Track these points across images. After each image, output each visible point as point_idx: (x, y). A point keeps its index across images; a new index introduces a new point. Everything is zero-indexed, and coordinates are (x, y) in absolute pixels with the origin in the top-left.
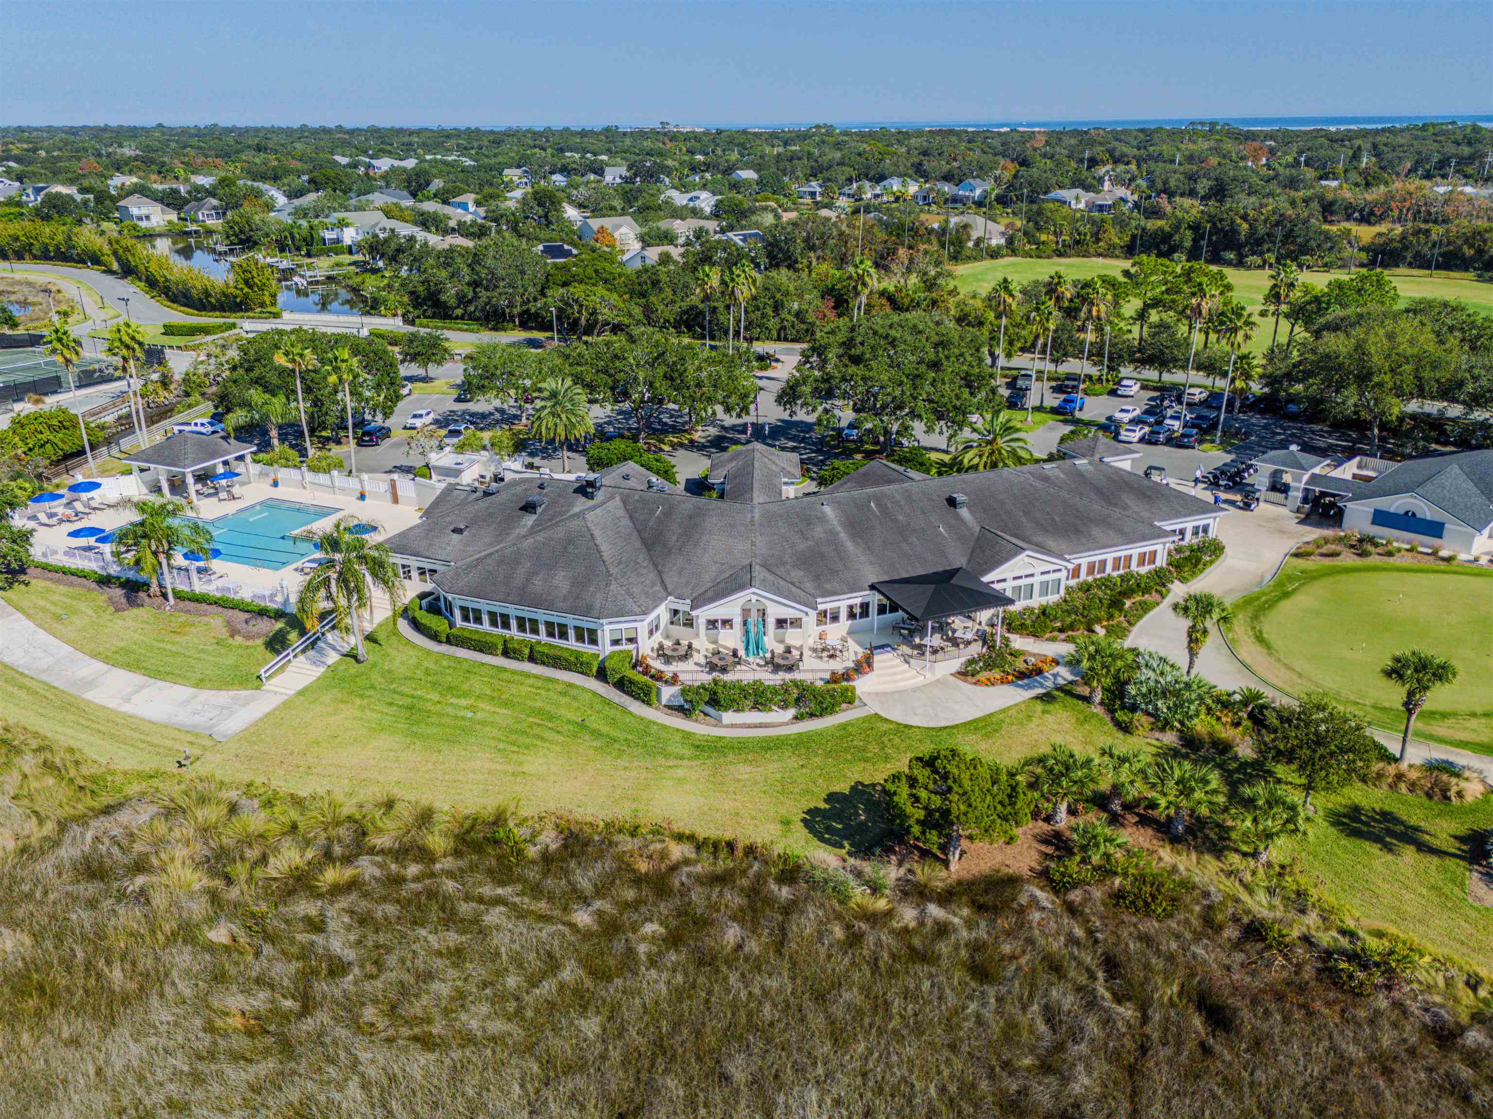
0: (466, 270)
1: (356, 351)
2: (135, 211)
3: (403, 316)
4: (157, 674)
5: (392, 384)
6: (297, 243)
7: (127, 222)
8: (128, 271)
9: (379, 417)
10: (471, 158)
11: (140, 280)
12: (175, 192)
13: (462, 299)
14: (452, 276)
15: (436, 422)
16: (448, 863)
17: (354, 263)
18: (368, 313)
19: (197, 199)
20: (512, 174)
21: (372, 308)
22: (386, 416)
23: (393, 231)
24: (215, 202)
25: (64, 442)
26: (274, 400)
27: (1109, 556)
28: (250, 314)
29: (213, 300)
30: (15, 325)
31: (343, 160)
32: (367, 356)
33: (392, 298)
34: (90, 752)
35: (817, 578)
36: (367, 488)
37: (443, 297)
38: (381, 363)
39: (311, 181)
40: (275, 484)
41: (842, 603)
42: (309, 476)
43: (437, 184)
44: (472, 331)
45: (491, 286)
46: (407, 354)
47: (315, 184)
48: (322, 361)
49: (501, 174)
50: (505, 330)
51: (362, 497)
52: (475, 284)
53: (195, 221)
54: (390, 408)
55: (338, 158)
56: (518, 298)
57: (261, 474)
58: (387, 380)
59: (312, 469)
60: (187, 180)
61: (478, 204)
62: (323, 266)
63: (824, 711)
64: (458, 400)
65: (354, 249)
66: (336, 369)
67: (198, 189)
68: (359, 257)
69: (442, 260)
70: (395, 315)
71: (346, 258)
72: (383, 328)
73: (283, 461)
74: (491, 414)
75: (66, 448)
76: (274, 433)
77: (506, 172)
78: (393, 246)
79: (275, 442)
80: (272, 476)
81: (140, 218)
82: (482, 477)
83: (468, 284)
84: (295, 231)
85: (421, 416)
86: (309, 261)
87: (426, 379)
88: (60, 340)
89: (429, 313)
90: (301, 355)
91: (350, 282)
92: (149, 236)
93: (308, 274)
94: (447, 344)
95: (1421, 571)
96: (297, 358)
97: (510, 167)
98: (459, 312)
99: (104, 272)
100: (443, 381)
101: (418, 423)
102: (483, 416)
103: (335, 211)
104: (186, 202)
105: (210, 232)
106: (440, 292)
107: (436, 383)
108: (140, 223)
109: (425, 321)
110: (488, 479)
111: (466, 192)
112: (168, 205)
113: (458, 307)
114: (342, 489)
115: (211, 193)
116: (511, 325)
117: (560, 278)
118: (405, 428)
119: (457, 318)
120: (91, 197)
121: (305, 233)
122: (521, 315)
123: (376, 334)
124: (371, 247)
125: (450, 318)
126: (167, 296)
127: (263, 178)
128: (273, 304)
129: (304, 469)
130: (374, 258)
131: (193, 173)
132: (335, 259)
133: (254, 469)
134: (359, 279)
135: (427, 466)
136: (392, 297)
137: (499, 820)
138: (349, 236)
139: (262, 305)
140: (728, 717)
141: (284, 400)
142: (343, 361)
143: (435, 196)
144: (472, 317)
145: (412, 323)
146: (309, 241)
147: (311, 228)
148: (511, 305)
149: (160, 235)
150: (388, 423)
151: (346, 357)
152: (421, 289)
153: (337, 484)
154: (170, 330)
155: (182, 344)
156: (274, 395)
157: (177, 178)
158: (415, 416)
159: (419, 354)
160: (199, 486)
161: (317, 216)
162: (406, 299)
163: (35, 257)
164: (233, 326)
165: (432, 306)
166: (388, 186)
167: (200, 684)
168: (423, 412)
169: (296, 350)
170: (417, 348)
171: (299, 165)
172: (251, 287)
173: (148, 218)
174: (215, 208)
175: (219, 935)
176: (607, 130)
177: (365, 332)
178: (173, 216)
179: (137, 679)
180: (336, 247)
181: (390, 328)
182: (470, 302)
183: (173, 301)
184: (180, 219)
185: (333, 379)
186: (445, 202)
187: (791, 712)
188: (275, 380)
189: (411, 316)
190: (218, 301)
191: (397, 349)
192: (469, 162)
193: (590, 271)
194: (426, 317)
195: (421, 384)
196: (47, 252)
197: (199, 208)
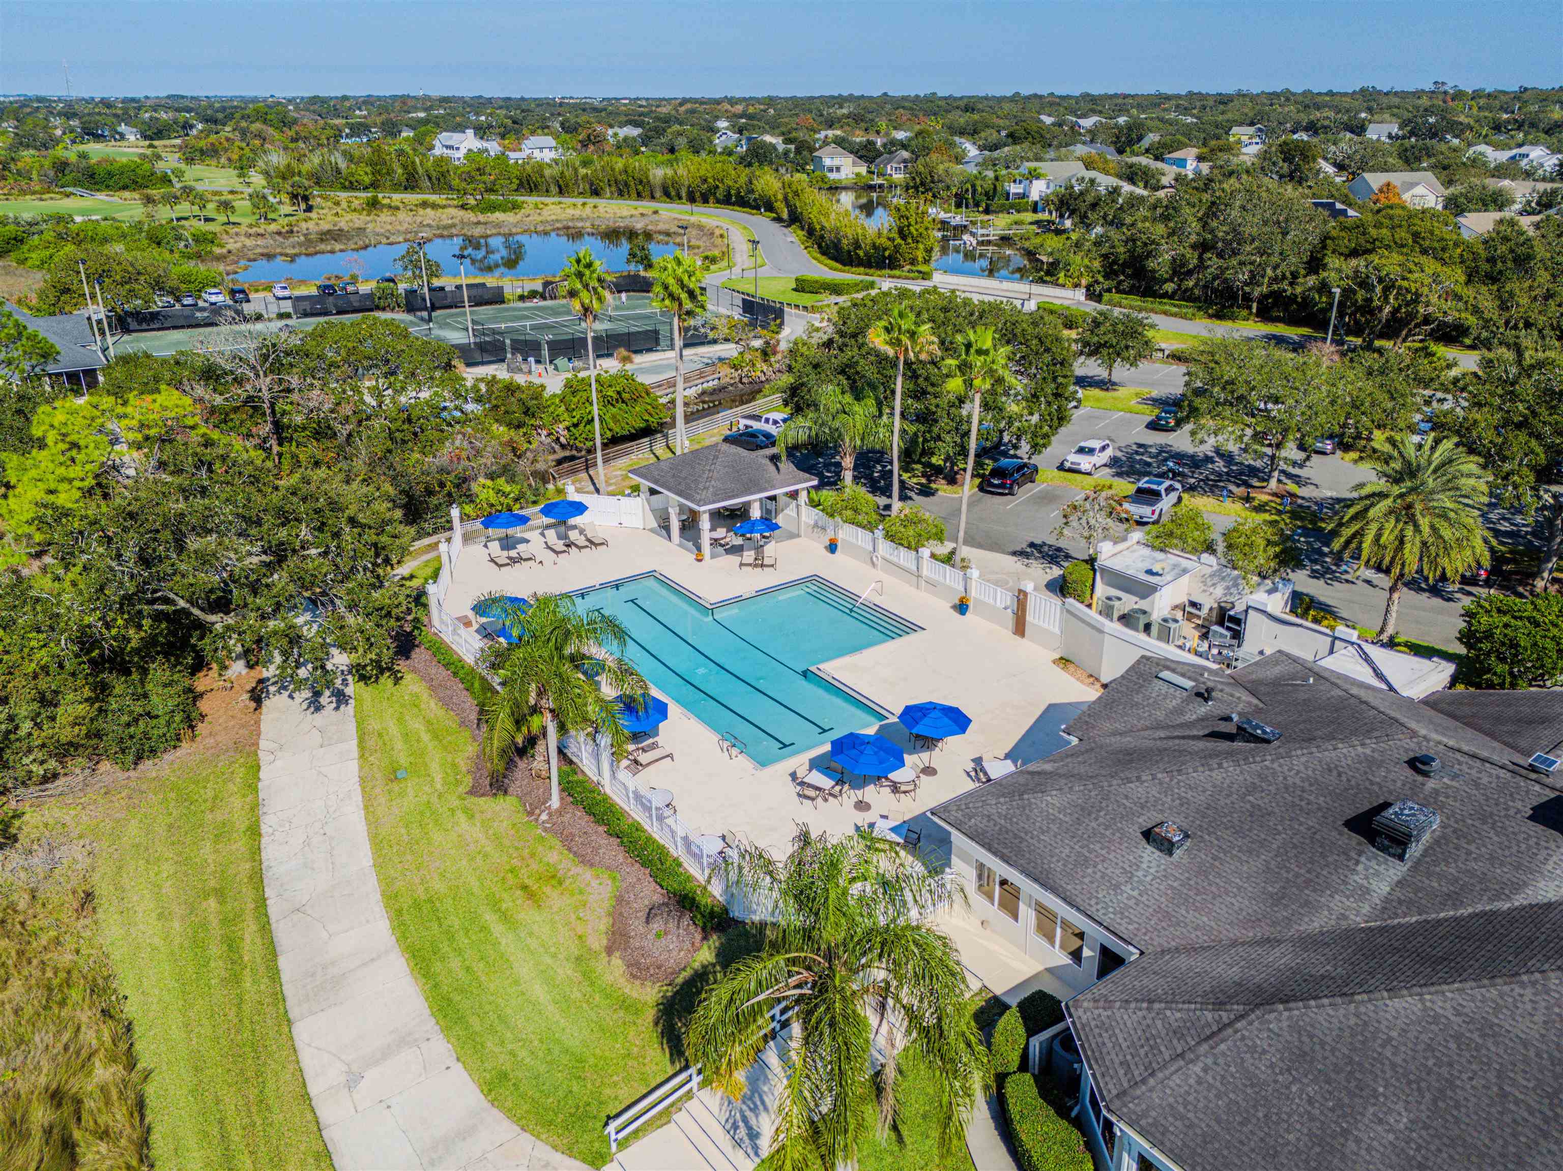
0: (1195, 225)
1: (1008, 335)
2: (827, 162)
3: (1088, 287)
5: (1057, 395)
6: (977, 197)
7: (818, 173)
8: (795, 219)
9: (1025, 447)
10: (1193, 116)
11: (802, 229)
12: (871, 143)
13: (1179, 270)
14: (1172, 233)
15: (1114, 462)
17: (1037, 223)
18: (1041, 281)
19: (891, 152)
20: (1241, 133)
21: (1048, 273)
22: (1036, 448)
23: (1092, 181)
24: (905, 154)
25: (616, 421)
26: (857, 408)
28: (897, 272)
29: (861, 253)
30: (649, 266)
31: (1048, 120)
32: (1026, 343)
33: (1078, 260)
36: (974, 593)
37: (1151, 264)
38: (1047, 358)
39: (1011, 135)
40: (832, 547)
42: (884, 547)
43: (1152, 138)
44: (1184, 317)
45: (1228, 250)
46: (1086, 344)
47: (1013, 138)
48: (947, 347)
49: (1227, 133)
50: (1233, 318)
51: (962, 607)
52: (1203, 247)
53: (881, 175)
54: (1046, 436)
55: (1043, 117)
56: (1269, 272)
57: (816, 525)
58: (1050, 388)
59: (890, 537)
60: (887, 134)
61: (1200, 158)
62: (1000, 224)
64: (1153, 426)
65: (1040, 206)
66: (964, 367)
67: (893, 142)
68: (1045, 216)
69: (1159, 211)
70: (1076, 286)
71: (1029, 217)
72: (1058, 302)
73: (849, 513)
74: (1208, 459)
75: (617, 429)
76: (848, 462)
77: (1235, 130)
78: (1090, 199)
79: (848, 476)
80: (830, 534)
81: (831, 170)
82: (1193, 604)
83: (1194, 247)
84: (978, 183)
85: (1091, 451)
86: (987, 217)
87: (1106, 385)
88: (580, 275)
89: (1125, 286)
90: (912, 335)
91: (1027, 244)
92: (835, 189)
93: (980, 231)
94: (1150, 334)
96: (905, 339)
97: (1241, 124)
98: (1169, 287)
99: (774, 219)
100: (1132, 390)
101: (1085, 462)
102: (1196, 462)
103: (1028, 160)
104: (880, 154)
105: (892, 187)
106: (1149, 254)
107: (1122, 392)
108: (829, 174)
109: (1116, 297)
110: (1204, 612)
111: (1186, 146)
112: (860, 158)
113: (1171, 280)
114: (931, 584)
115: (904, 146)
116: (1245, 313)
117: (1347, 242)
118: (1061, 468)
119: (1165, 295)
120: (792, 147)
121: (988, 185)
122: (1263, 298)
123: (1047, 310)
124: (1061, 202)
125: (1155, 295)
126: (820, 247)
127: (962, 133)
128: (926, 261)
129: (879, 533)
130: (1061, 216)
131: (895, 128)
132: (1016, 216)
133: (809, 515)
134: (1038, 240)
135: (1091, 561)
136: (1078, 258)
138: (1038, 190)
139: (913, 262)
141: (874, 410)
142: (980, 352)
143: (1147, 151)
144: (1186, 296)
145: (1098, 298)
146: (990, 195)
147: (997, 178)
148: (1253, 280)
149: (845, 188)
150: (1035, 460)
151: (988, 344)
152: (1122, 250)
153: (925, 572)
154: (802, 286)
155: (809, 305)
156: (858, 397)
157: (878, 132)
158: (1081, 450)
159: (1105, 345)
160: (721, 532)
161: (1008, 167)
162: (1097, 264)
163: (718, 201)
164: (872, 285)
165: (1133, 276)
166: (1092, 141)
168: (1096, 444)
169: (905, 325)
170: (1104, 334)
171: (1001, 122)
172: (904, 238)
173: (838, 169)
174: (905, 161)
176: (1363, 91)
177: (1031, 306)
178: (863, 170)
180: (1020, 203)
181: (1066, 303)
182: (1190, 273)
183: (823, 253)
184: (870, 172)
185: (955, 385)
186: (1157, 158)
188: (870, 371)
189: (1098, 288)
190: (866, 254)
191: (1073, 334)
192: (1190, 120)
193: (1402, 234)
194: (1119, 291)
195: (1096, 392)
196: (729, 196)
197: (890, 161)
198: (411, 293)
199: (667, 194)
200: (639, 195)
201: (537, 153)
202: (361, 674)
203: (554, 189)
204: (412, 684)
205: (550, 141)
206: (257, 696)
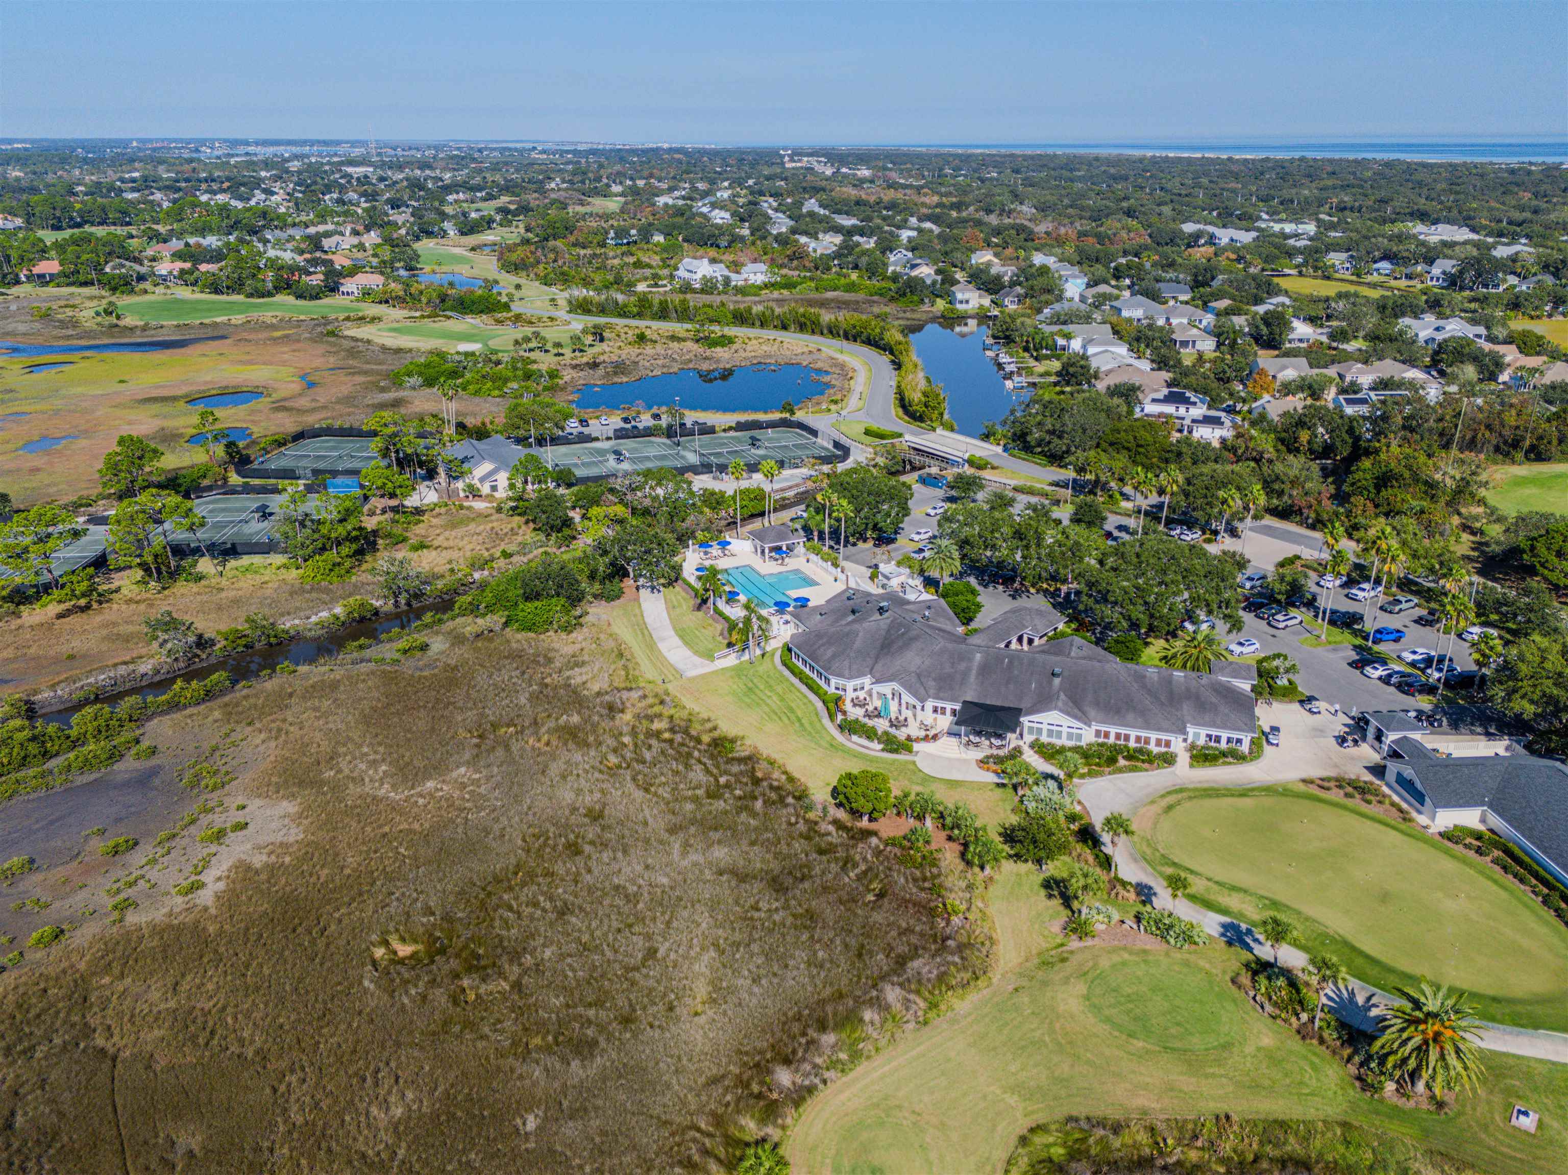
2: (959, 296)
3: (1004, 446)
4: (686, 644)
8: (900, 366)
16: (702, 747)
19: (1012, 286)
20: (1335, 257)
27: (1133, 733)
34: (643, 668)
35: (940, 689)
36: (838, 576)
40: (808, 561)
41: (949, 706)
42: (820, 561)
43: (1219, 280)
49: (1325, 257)
51: (836, 580)
53: (1000, 306)
55: (1187, 226)
57: (806, 553)
59: (822, 558)
60: (1025, 259)
62: (1037, 372)
63: (895, 751)
70: (998, 444)
72: (980, 455)
77: (1332, 255)
80: (808, 556)
81: (960, 303)
85: (920, 533)
86: (1034, 364)
92: (961, 318)
93: (1018, 379)
95: (1380, 822)
97: (1337, 251)
99: (892, 361)
101: (917, 538)
109: (1016, 452)
111: (1228, 297)
114: (831, 573)
118: (909, 539)
126: (900, 396)
129: (819, 557)
132: (1051, 365)
133: (802, 550)
137: (733, 741)
138: (1073, 346)
140: (855, 738)
145: (1008, 451)
149: (969, 317)
153: (829, 569)
154: (867, 432)
155: (868, 443)
157: (1018, 258)
158: (917, 533)
160: (772, 554)
164: (903, 434)
167: (696, 653)
168: (923, 531)
173: (967, 302)
175: (626, 739)
178: (987, 302)
179: (680, 643)
180: (1059, 354)
181: (986, 455)
184: (991, 304)
187: (881, 746)
189: (1009, 447)
196: (868, 339)
197: (1008, 295)
198: (670, 427)
199: (831, 332)
200: (813, 332)
201: (752, 276)
202: (664, 585)
203: (758, 323)
204: (678, 588)
205: (763, 267)
206: (638, 588)
